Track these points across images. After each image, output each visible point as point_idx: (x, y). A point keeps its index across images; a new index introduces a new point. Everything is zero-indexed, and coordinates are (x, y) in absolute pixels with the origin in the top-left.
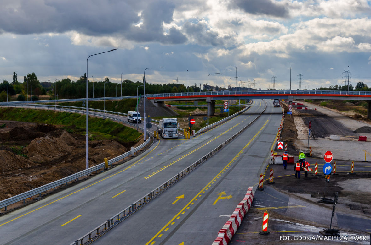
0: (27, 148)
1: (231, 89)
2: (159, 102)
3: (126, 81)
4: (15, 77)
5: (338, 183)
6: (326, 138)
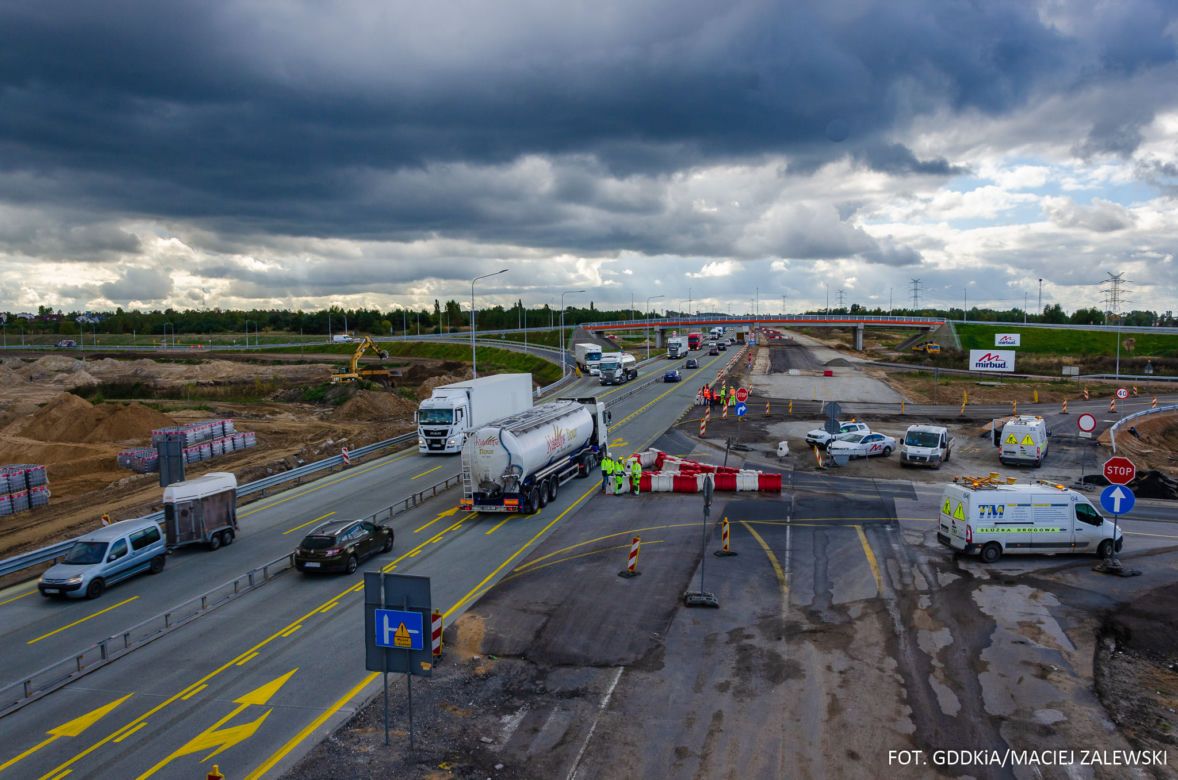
0: (419, 389)
1: (699, 315)
2: (597, 333)
3: (569, 308)
4: (437, 306)
5: (768, 426)
6: (785, 373)
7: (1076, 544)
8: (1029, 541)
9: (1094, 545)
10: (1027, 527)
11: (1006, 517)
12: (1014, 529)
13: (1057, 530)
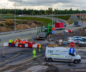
7: (69, 60)
8: (58, 58)
9: (73, 60)
10: (58, 56)
11: (54, 53)
12: (55, 56)
13: (64, 56)
